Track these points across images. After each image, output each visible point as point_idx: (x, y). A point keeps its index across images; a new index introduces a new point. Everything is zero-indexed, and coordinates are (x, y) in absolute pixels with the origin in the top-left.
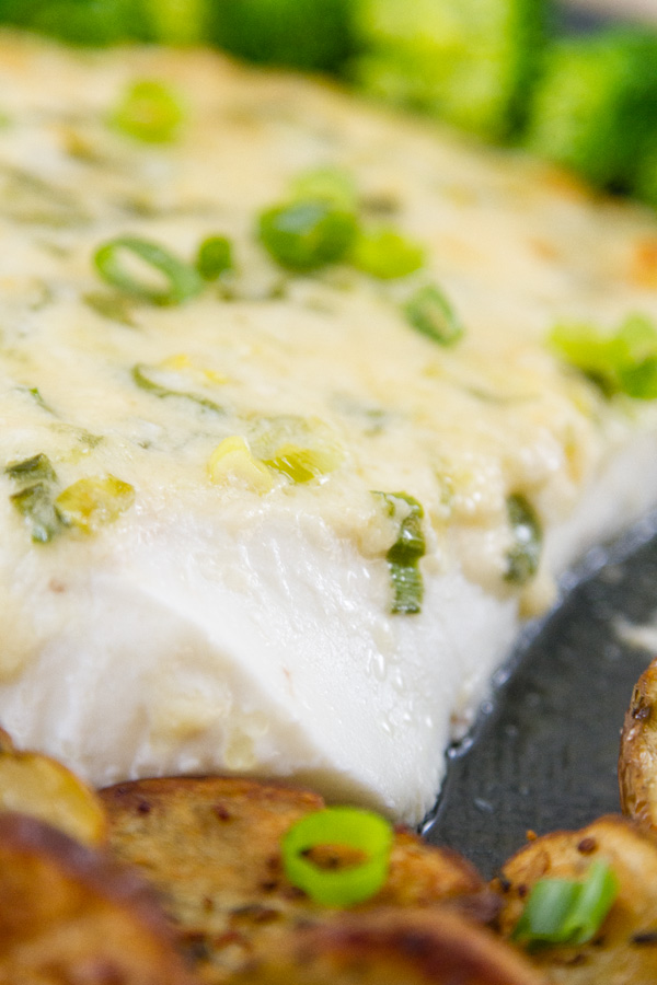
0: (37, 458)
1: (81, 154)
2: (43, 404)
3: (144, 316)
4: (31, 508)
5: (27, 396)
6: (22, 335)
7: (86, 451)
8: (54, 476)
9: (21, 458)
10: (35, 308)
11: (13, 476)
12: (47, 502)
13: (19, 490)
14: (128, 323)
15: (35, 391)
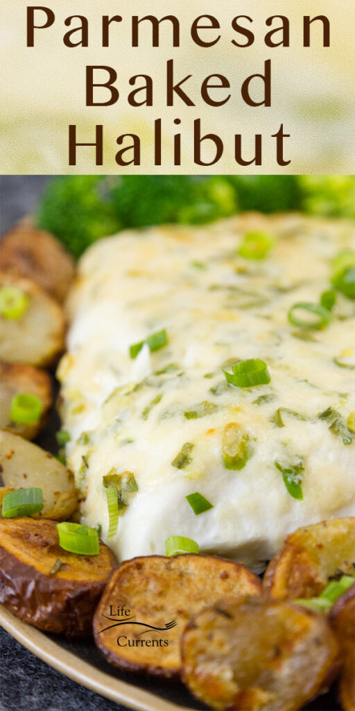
0: (329, 409)
1: (242, 272)
2: (312, 386)
3: (318, 336)
4: (338, 431)
5: (304, 384)
6: (280, 358)
7: (345, 401)
8: (340, 415)
9: (322, 411)
10: (278, 345)
11: (323, 419)
12: (343, 427)
13: (330, 425)
14: (315, 341)
15: (306, 381)
